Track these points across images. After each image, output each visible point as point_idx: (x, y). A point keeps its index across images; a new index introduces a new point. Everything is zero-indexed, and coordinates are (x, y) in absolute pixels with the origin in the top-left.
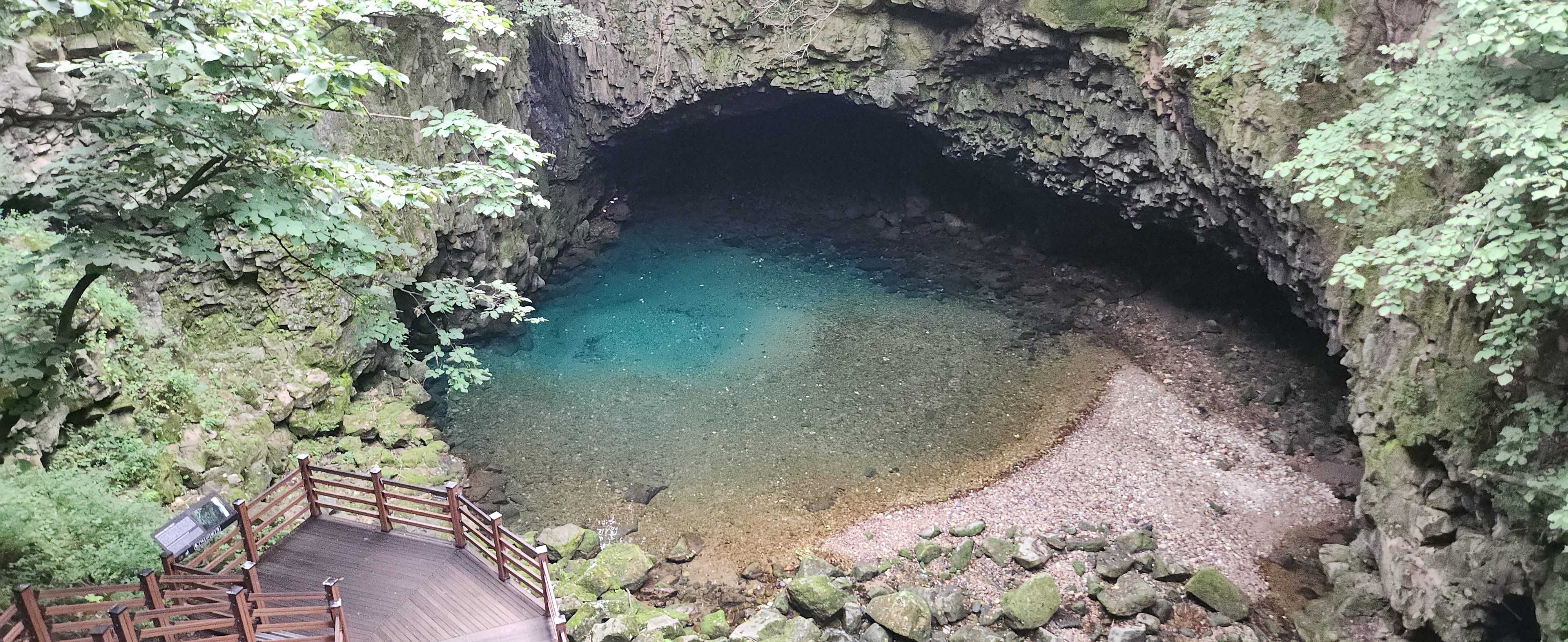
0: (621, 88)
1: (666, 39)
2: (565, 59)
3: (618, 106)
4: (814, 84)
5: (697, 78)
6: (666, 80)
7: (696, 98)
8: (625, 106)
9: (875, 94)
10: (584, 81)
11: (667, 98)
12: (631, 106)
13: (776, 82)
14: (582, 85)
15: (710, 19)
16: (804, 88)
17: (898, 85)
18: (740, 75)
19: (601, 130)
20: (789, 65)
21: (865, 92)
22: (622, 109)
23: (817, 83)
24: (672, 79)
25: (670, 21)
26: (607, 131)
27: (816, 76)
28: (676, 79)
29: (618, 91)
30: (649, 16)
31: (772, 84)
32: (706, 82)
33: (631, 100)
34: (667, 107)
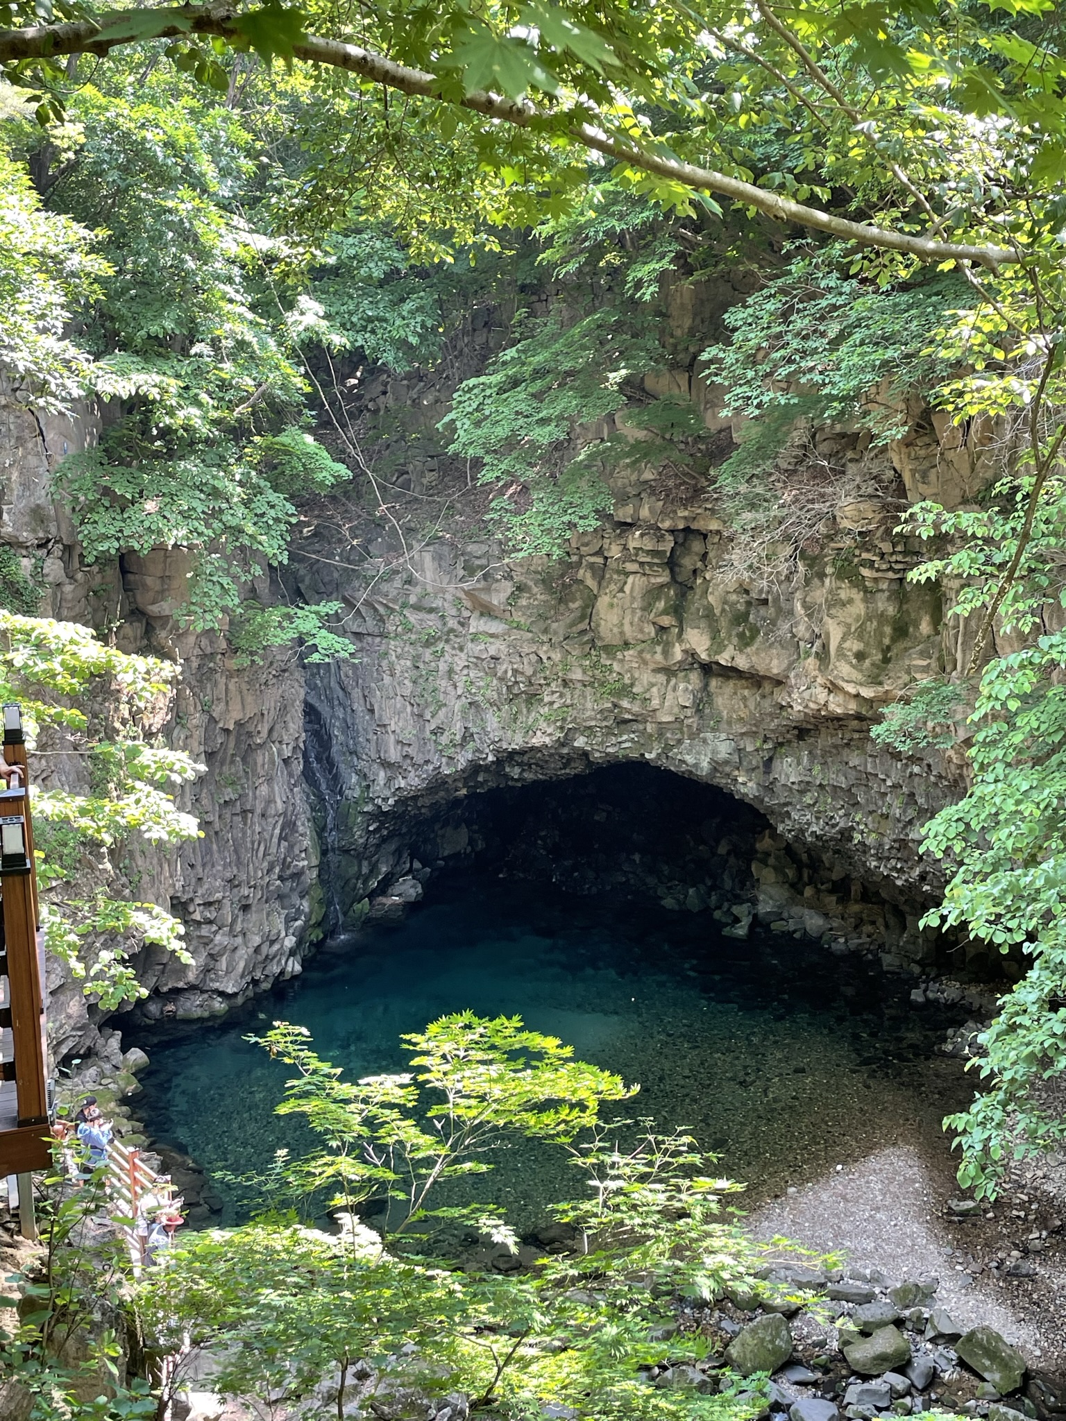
0: (409, 745)
1: (459, 691)
3: (406, 764)
4: (624, 746)
5: (491, 736)
6: (457, 739)
7: (491, 758)
8: (413, 765)
9: (690, 759)
10: (370, 736)
11: (459, 757)
12: (419, 766)
14: (368, 741)
15: (506, 672)
16: (612, 750)
17: (714, 752)
18: (538, 734)
20: (594, 723)
21: (679, 757)
22: (409, 768)
23: (627, 745)
24: (464, 737)
27: (625, 737)
32: (501, 740)
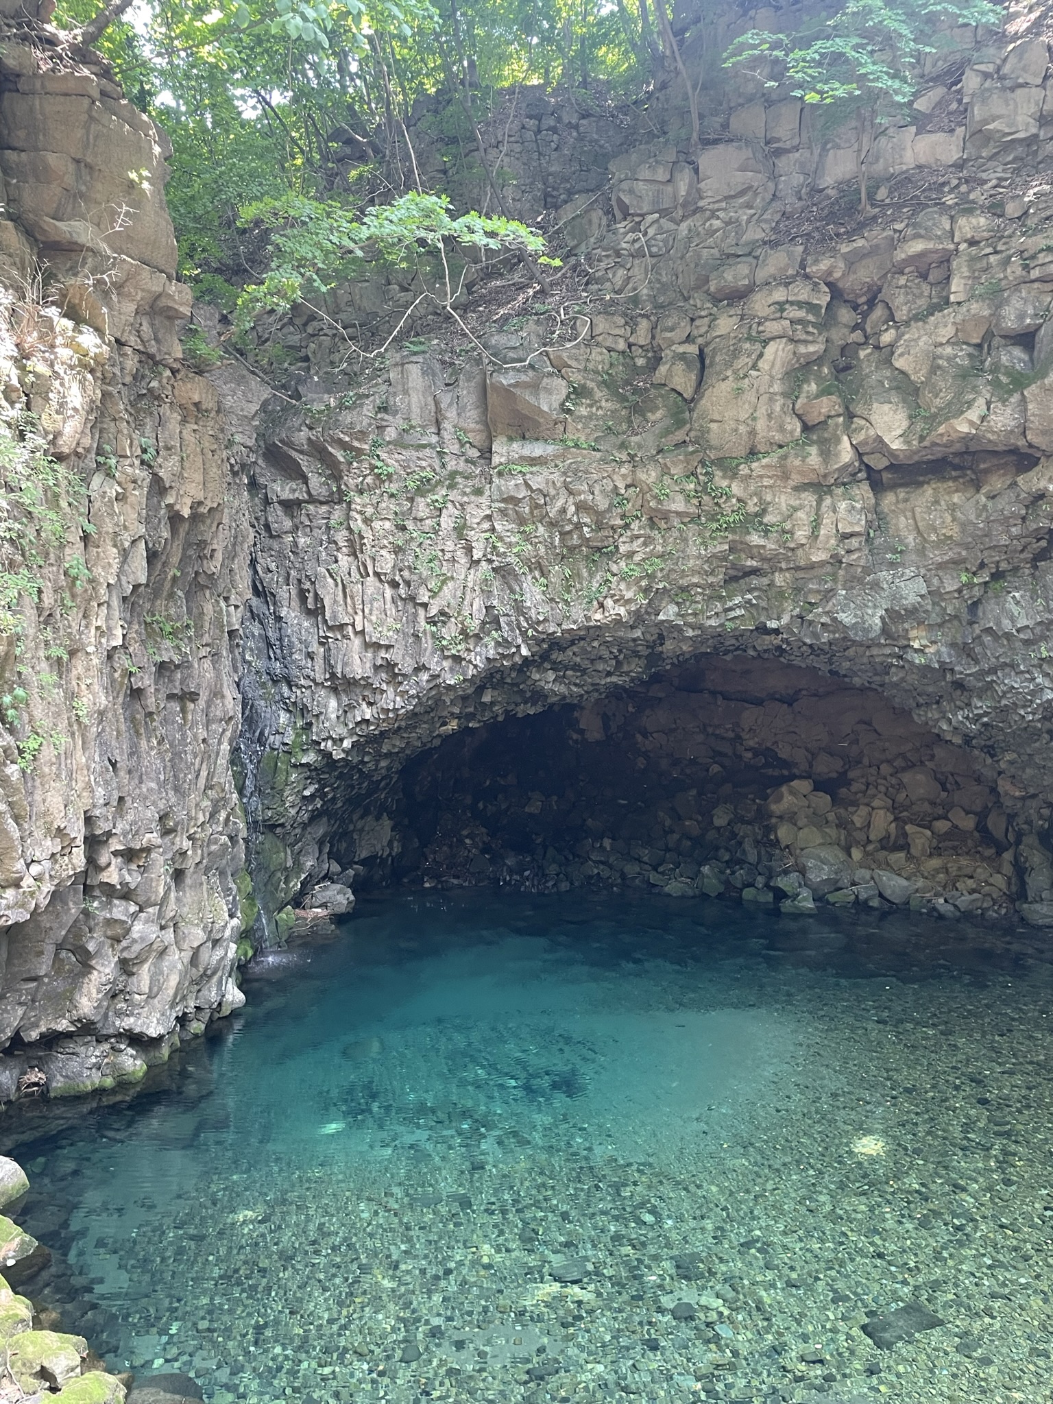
0: (388, 647)
1: (477, 555)
2: (279, 619)
3: (379, 680)
4: (732, 614)
5: (533, 613)
6: (474, 625)
7: (525, 651)
8: (391, 678)
9: (846, 618)
10: (315, 647)
11: (470, 658)
12: (404, 675)
13: (669, 613)
14: (310, 656)
15: (563, 511)
16: (713, 622)
17: (893, 597)
18: (609, 603)
19: (341, 731)
20: (695, 580)
21: (824, 619)
22: (384, 686)
23: (738, 612)
24: (484, 623)
25: (486, 526)
26: (352, 732)
27: (738, 600)
28: (492, 620)
29: (383, 654)
30: (447, 522)
31: (661, 617)
32: (546, 620)
33: (406, 666)
34: (471, 671)
